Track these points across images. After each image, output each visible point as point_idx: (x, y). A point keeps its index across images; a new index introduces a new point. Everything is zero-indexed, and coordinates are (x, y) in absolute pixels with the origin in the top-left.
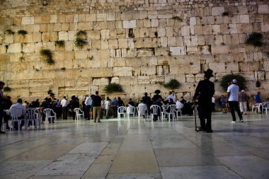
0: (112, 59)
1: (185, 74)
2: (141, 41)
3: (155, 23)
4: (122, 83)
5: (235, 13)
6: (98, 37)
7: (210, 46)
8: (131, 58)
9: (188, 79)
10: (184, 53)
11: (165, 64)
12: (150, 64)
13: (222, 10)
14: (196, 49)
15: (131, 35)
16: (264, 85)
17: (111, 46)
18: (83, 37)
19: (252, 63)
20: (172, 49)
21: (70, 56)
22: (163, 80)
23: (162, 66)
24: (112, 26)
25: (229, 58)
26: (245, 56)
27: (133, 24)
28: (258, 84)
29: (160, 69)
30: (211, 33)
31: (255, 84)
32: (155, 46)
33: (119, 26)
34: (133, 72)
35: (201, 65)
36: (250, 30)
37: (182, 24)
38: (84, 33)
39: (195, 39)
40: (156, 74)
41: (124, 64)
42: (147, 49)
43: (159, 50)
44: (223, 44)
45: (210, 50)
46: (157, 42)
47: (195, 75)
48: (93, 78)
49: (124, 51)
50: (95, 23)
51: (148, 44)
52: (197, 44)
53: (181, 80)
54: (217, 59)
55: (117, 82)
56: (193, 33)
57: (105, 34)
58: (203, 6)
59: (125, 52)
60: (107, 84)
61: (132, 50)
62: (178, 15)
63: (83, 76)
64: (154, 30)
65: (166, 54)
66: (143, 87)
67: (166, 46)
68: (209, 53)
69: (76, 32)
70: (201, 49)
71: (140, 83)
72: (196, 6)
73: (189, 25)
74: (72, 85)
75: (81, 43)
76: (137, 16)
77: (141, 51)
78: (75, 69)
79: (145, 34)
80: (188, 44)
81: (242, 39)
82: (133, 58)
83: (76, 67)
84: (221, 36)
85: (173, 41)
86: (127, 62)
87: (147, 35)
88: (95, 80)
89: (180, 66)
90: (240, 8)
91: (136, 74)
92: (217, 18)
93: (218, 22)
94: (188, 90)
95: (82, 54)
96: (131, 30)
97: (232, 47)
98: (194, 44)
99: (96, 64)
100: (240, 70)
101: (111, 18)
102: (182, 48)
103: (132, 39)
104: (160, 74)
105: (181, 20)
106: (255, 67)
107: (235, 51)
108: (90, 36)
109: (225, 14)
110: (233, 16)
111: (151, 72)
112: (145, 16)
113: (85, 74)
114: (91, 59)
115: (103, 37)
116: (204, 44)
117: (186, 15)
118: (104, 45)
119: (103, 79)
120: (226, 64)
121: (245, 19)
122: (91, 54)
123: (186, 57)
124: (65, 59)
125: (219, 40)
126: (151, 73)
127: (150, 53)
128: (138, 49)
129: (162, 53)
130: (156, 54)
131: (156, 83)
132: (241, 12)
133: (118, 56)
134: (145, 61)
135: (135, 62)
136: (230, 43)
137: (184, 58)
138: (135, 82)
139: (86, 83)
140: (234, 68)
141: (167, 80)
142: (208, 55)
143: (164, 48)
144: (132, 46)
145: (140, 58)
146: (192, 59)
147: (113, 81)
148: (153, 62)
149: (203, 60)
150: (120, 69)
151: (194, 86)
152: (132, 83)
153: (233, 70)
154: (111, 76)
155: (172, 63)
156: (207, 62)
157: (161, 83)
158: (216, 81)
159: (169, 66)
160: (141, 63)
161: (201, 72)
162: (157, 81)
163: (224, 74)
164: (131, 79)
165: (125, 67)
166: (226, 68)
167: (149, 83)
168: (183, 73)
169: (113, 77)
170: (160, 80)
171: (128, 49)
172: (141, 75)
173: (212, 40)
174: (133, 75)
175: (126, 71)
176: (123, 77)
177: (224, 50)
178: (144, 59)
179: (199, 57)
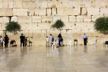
0: (12, 2)
1: (69, 16)
8: (27, 2)
11: (54, 7)
12: (42, 7)
22: (51, 20)
23: (51, 9)
25: (103, 4)
29: (49, 11)
34: (28, 13)
35: (81, 8)
40: (46, 15)
41: (21, 6)
47: (76, 16)
53: (64, 20)
54: (94, 4)
60: (8, 21)
66: (36, 25)
71: (33, 22)
82: (29, 2)
86: (24, 4)
89: (65, 9)
91: (30, 15)
94: (71, 28)
104: (49, 15)
119: (4, 18)
120: (100, 8)
126: (42, 15)
131: (46, 22)
135: (30, 5)
137: (68, 3)
138: (30, 21)
141: (54, 21)
145: (34, 2)
146: (74, 4)
148: (44, 5)
149: (83, 5)
150: (18, 10)
151: (75, 25)
152: (27, 22)
153: (105, 13)
154: (11, 16)
155: (59, 6)
156: (86, 6)
157: (50, 22)
158: (92, 21)
159: (57, 8)
160: (35, 6)
161: (81, 15)
162: (47, 20)
163: (98, 17)
164: (27, 18)
165: (22, 9)
166: (99, 12)
167: (41, 22)
168: (67, 14)
169: (13, 16)
170: (49, 20)
172: (34, 15)
174: (28, 15)
175: (23, 12)
176: (21, 16)
178: (37, 3)
179: (80, 3)
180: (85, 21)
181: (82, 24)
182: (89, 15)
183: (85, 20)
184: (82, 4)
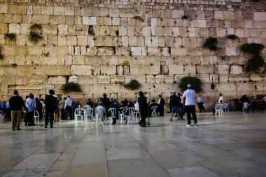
0: (70, 57)
1: (146, 75)
2: (101, 39)
3: (116, 22)
4: (81, 82)
5: (193, 17)
6: (55, 32)
7: (170, 48)
8: (90, 56)
9: (148, 80)
10: (144, 54)
11: (126, 64)
12: (111, 64)
13: (181, 13)
14: (157, 51)
15: (91, 32)
16: (218, 87)
17: (69, 42)
18: (38, 31)
19: (207, 66)
20: (133, 49)
21: (22, 51)
22: (123, 80)
23: (123, 66)
24: (71, 22)
25: (188, 61)
26: (202, 59)
27: (93, 21)
28: (213, 86)
29: (121, 69)
30: (171, 35)
31: (210, 85)
32: (116, 45)
33: (79, 22)
34: (93, 71)
35: (161, 66)
36: (206, 34)
37: (143, 24)
38: (39, 26)
39: (156, 40)
40: (117, 74)
41: (83, 63)
42: (108, 47)
43: (120, 49)
44: (182, 47)
45: (170, 52)
46: (118, 41)
47: (155, 76)
48: (49, 76)
49: (83, 49)
50: (52, 16)
51: (109, 42)
52: (158, 45)
53: (141, 80)
54: (176, 61)
55: (75, 81)
56: (153, 34)
57: (63, 29)
58: (164, 8)
60: (64, 83)
61: (92, 48)
62: (140, 15)
63: (37, 73)
64: (116, 29)
65: (127, 53)
66: (103, 87)
67: (127, 46)
68: (169, 55)
69: (29, 25)
70: (161, 50)
71: (100, 82)
72: (157, 7)
73: (150, 25)
74: (25, 83)
75: (35, 37)
76: (97, 13)
77: (102, 50)
78: (28, 66)
79: (106, 32)
80: (149, 45)
81: (199, 43)
82: (93, 56)
83: (29, 63)
84: (180, 39)
85: (134, 41)
86: (87, 60)
87: (108, 33)
88: (50, 78)
89: (140, 67)
90: (198, 13)
91: (95, 74)
92: (177, 20)
93: (178, 24)
94: (148, 91)
95: (36, 50)
96: (91, 27)
97: (190, 50)
98: (155, 46)
99: (52, 61)
100: (197, 73)
101: (69, 13)
102: (143, 49)
103: (92, 37)
104: (120, 74)
105: (142, 20)
106: (211, 70)
107: (193, 54)
108: (46, 31)
109: (184, 18)
110: (191, 20)
111: (112, 71)
112: (107, 14)
113: (39, 72)
114: (47, 55)
115: (61, 33)
116: (164, 45)
117: (147, 15)
118: (62, 41)
119: (59, 78)
120: (184, 66)
121: (202, 23)
122: (46, 50)
123: (147, 58)
124: (16, 55)
125: (179, 42)
126: (111, 73)
127: (110, 52)
128: (98, 47)
129: (123, 53)
130: (117, 53)
131: (116, 83)
132: (199, 17)
133: (76, 53)
134: (106, 61)
135: (95, 60)
136: (188, 46)
137: (144, 59)
138: (95, 82)
139: (41, 81)
140: (191, 71)
141: (128, 81)
142: (167, 56)
143: (125, 48)
144: (92, 43)
145: (100, 57)
146: (152, 60)
147: (71, 80)
148: (114, 61)
149: (163, 62)
150: (79, 67)
151: (154, 87)
152: (91, 83)
153: (190, 73)
154: (69, 74)
155: (132, 63)
156: (167, 64)
157: (121, 83)
158: (175, 82)
159: (130, 66)
160: (101, 62)
161: (161, 74)
162: (118, 81)
163: (183, 76)
164: (91, 78)
165: (84, 66)
166: (184, 70)
167: (109, 83)
168: (144, 73)
169: (71, 75)
170: (120, 80)
171: (87, 47)
172: (100, 74)
173: (172, 42)
174: (92, 74)
175: (86, 70)
176: (82, 76)
177: (183, 52)
178: (104, 58)
179: (159, 59)
181: (163, 86)
182: (171, 74)
183: (167, 81)
184: (162, 60)
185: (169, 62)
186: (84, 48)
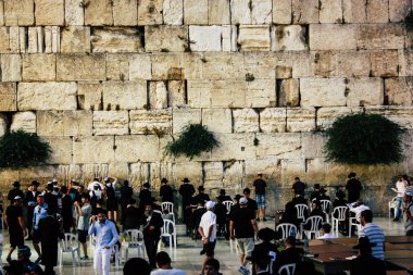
0: (14, 58)
1: (232, 109)
4: (46, 132)
7: (306, 26)
8: (72, 56)
9: (237, 124)
10: (229, 46)
11: (176, 76)
12: (130, 77)
14: (265, 36)
17: (11, 16)
20: (195, 34)
22: (167, 125)
23: (166, 83)
25: (358, 65)
26: (402, 60)
29: (159, 92)
32: (146, 22)
34: (79, 98)
35: (279, 81)
39: (263, 5)
40: (148, 106)
41: (52, 75)
42: (122, 29)
43: (156, 33)
44: (343, 22)
45: (305, 38)
46: (151, 10)
47: (258, 110)
49: (52, 35)
51: (126, 13)
52: (269, 21)
53: (217, 125)
54: (324, 66)
55: (30, 128)
59: (56, 35)
60: (1, 132)
61: (77, 32)
65: (178, 46)
66: (108, 145)
67: (178, 22)
68: (301, 47)
70: (281, 34)
71: (99, 131)
77: (106, 36)
80: (244, 20)
81: (395, 10)
82: (80, 57)
86: (62, 67)
89: (216, 83)
91: (87, 106)
94: (238, 155)
97: (367, 33)
98: (260, 21)
100: (386, 101)
102: (226, 31)
104: (158, 106)
107: (375, 44)
111: (133, 98)
116: (287, 20)
120: (346, 81)
123: (236, 58)
126: (132, 104)
127: (130, 44)
128: (93, 29)
129: (166, 45)
130: (148, 46)
131: (147, 132)
133: (33, 48)
134: (116, 67)
135: (86, 69)
136: (361, 19)
137: (229, 62)
138: (85, 129)
140: (368, 95)
141: (179, 125)
142: (298, 53)
143: (172, 29)
144: (77, 17)
145: (99, 56)
146: (251, 65)
147: (15, 127)
148: (139, 68)
149: (284, 69)
150: (39, 88)
151: (256, 142)
152: (75, 132)
153: (367, 100)
154: (13, 109)
155: (194, 74)
156: (295, 74)
157: (160, 134)
158: (317, 130)
159: (186, 81)
160: (102, 71)
161: (278, 105)
162: (150, 127)
163: (343, 111)
164: (73, 119)
165: (54, 83)
166: (346, 94)
167: (126, 131)
168: (226, 104)
169: (18, 111)
170: (158, 126)
171: (63, 28)
172: (101, 108)
173: (312, 10)
174: (79, 108)
175: (59, 96)
176: (50, 112)
177: (344, 39)
178: (113, 61)
179: (273, 60)
180: (294, 130)
181: (282, 140)
182: (308, 105)
183: (294, 125)
184: (281, 63)
185: (301, 68)
186: (55, 30)
